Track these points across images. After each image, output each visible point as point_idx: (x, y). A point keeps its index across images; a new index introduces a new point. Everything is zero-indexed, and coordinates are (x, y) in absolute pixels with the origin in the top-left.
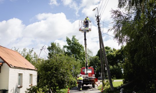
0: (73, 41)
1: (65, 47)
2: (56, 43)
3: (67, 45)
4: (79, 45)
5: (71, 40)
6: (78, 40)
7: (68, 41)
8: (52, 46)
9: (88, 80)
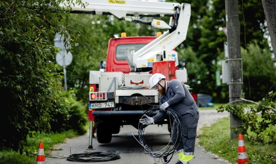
9: (151, 101)
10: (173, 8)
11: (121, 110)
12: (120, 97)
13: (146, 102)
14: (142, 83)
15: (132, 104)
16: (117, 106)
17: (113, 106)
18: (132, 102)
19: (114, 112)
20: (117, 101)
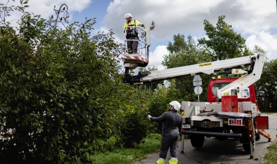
0: (218, 28)
1: (201, 42)
2: (183, 36)
3: (207, 39)
4: (234, 35)
5: (215, 26)
6: (231, 26)
7: (208, 28)
8: (176, 44)
9: (217, 126)
10: (249, 59)
11: (196, 131)
12: (195, 122)
13: (213, 126)
14: (212, 111)
15: (203, 127)
16: (192, 127)
17: (190, 127)
18: (203, 125)
19: (190, 132)
20: (192, 124)
